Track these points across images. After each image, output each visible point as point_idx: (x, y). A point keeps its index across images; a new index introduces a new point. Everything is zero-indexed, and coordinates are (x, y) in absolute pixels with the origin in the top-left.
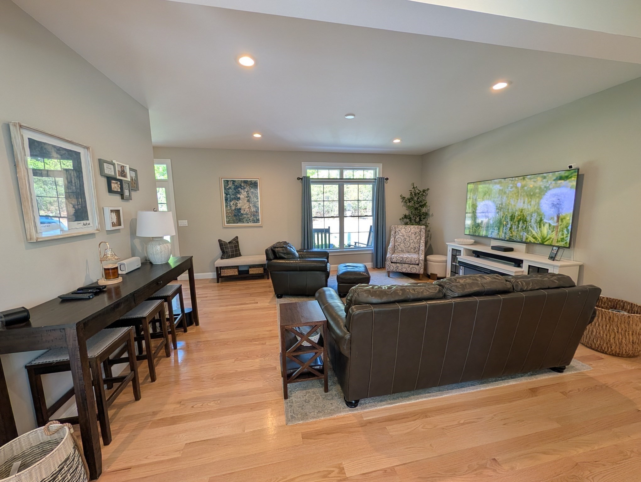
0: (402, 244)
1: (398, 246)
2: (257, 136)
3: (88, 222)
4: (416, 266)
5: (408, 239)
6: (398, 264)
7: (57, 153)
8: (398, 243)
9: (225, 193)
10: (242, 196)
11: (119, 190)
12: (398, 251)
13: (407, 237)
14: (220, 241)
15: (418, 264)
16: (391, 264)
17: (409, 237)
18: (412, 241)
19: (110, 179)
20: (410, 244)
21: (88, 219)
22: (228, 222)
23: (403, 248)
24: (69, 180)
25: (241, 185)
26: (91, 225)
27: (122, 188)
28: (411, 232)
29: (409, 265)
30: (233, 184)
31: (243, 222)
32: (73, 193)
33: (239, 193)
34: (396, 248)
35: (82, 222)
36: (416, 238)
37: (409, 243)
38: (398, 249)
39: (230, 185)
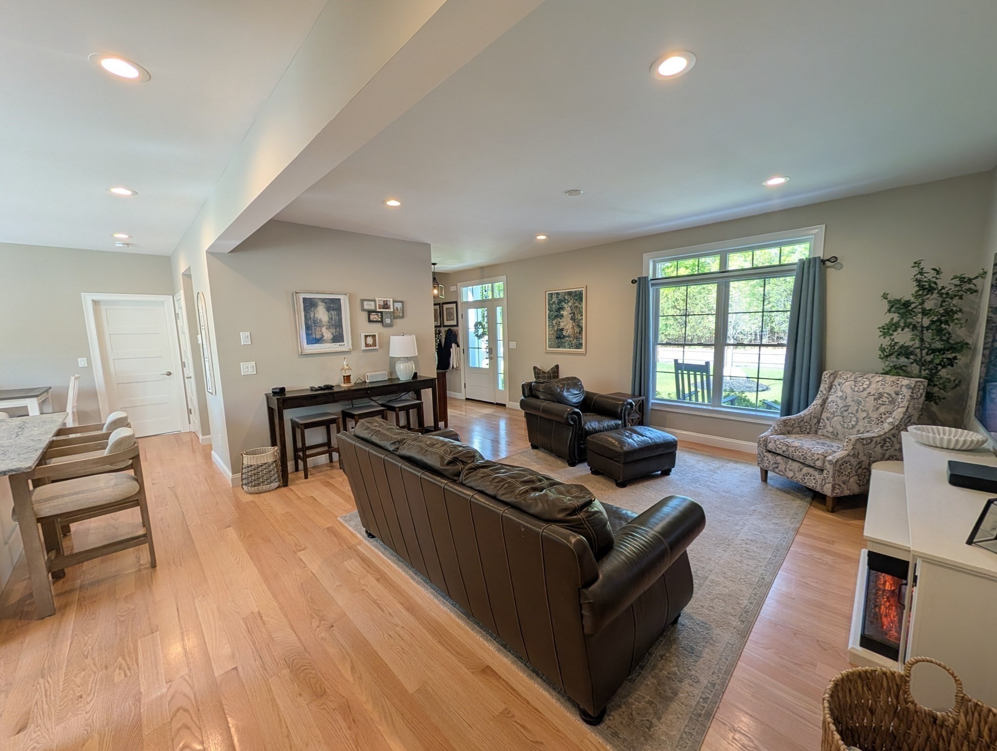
0: (835, 419)
1: (826, 421)
2: (542, 237)
3: (343, 344)
4: (816, 473)
5: (853, 409)
6: (779, 458)
7: (322, 302)
8: (829, 415)
9: (549, 310)
10: (564, 313)
11: (380, 320)
12: (826, 434)
13: (852, 403)
14: (535, 368)
15: (822, 470)
16: (766, 454)
17: (859, 403)
18: (864, 415)
19: (370, 312)
20: (857, 421)
21: (343, 342)
22: (550, 346)
23: (839, 427)
24: (330, 317)
25: (565, 298)
26: (346, 345)
27: (382, 318)
28: (868, 390)
29: (802, 467)
30: (557, 297)
31: (565, 347)
32: (332, 325)
33: (562, 308)
34: (821, 424)
35: (338, 344)
36: (877, 409)
37: (854, 419)
38: (825, 427)
39: (554, 297)
